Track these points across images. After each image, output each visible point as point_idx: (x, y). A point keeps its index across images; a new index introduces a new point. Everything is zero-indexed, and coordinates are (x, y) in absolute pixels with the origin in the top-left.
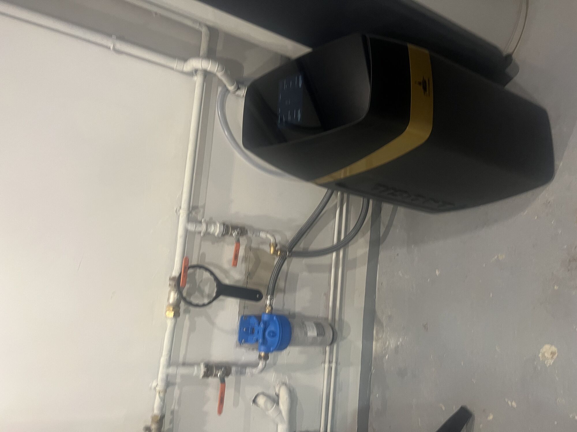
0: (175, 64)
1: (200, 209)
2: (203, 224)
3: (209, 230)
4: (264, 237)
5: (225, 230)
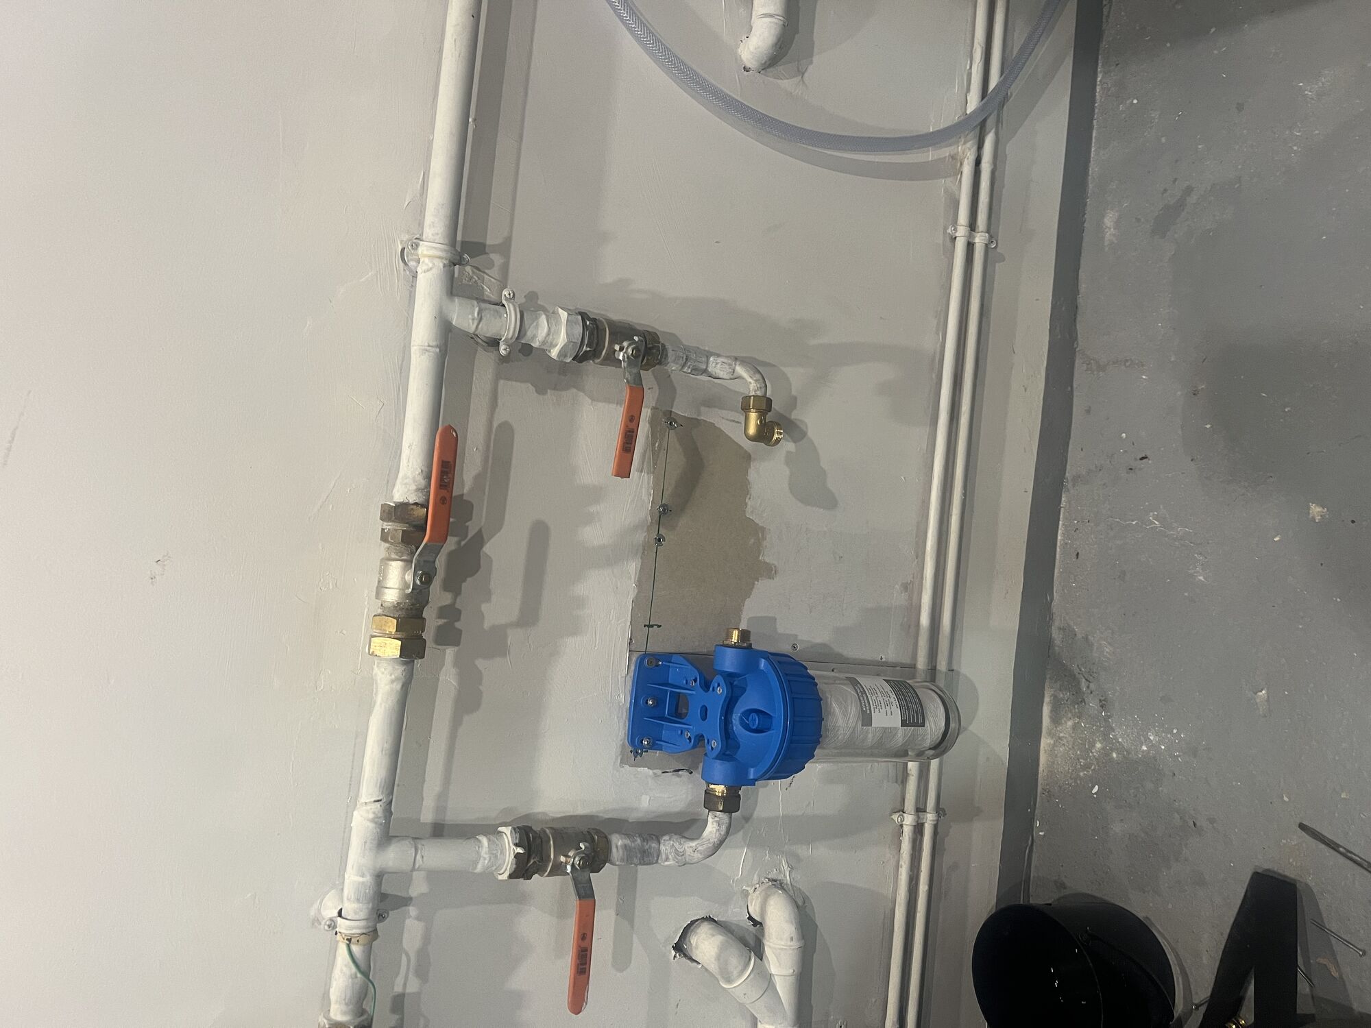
1: (493, 256)
2: (510, 307)
3: (529, 333)
4: (722, 374)
5: (587, 333)
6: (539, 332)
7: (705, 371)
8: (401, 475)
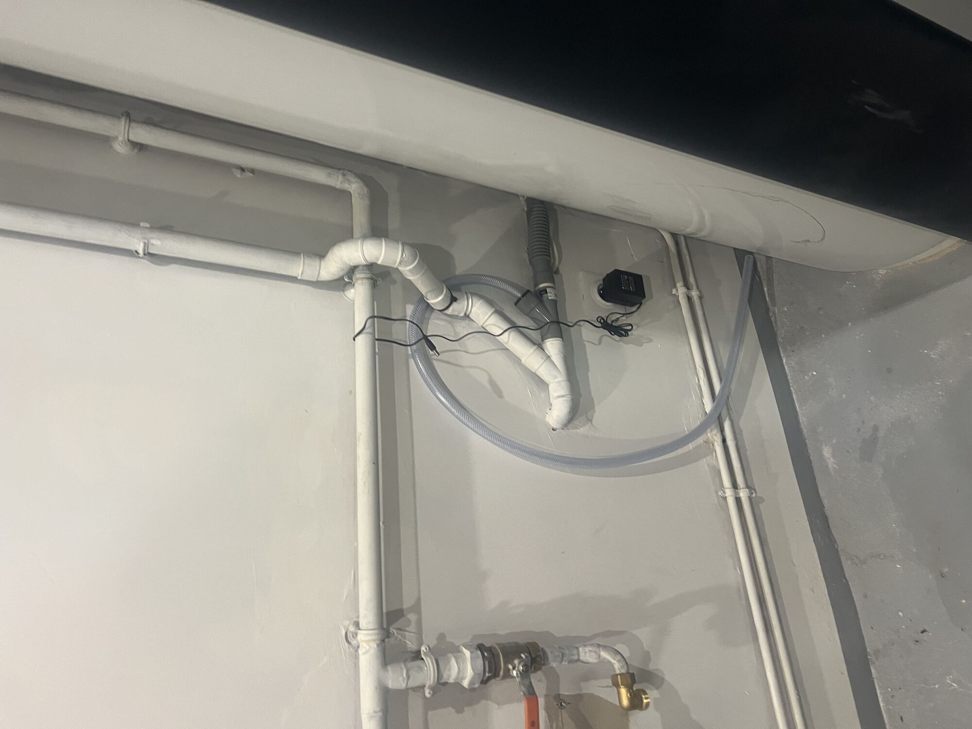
0: (299, 267)
1: (409, 616)
2: (428, 659)
3: (445, 676)
4: (591, 660)
5: (487, 663)
6: (452, 672)
7: (578, 660)
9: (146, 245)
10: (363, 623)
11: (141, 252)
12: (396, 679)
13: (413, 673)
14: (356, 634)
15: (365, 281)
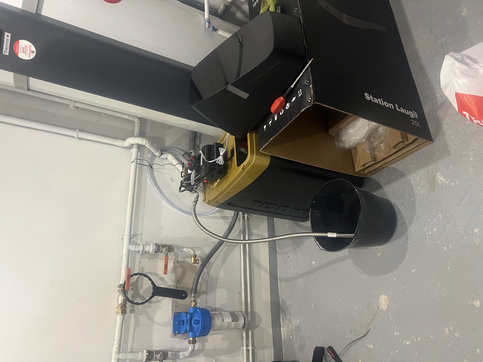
0: (118, 143)
1: (139, 236)
2: (141, 245)
3: (145, 249)
4: (186, 251)
5: (157, 248)
6: (147, 249)
7: (183, 251)
8: (121, 279)
9: (77, 135)
10: (126, 234)
11: (76, 137)
12: (132, 248)
13: (137, 247)
14: (124, 237)
15: (136, 148)
